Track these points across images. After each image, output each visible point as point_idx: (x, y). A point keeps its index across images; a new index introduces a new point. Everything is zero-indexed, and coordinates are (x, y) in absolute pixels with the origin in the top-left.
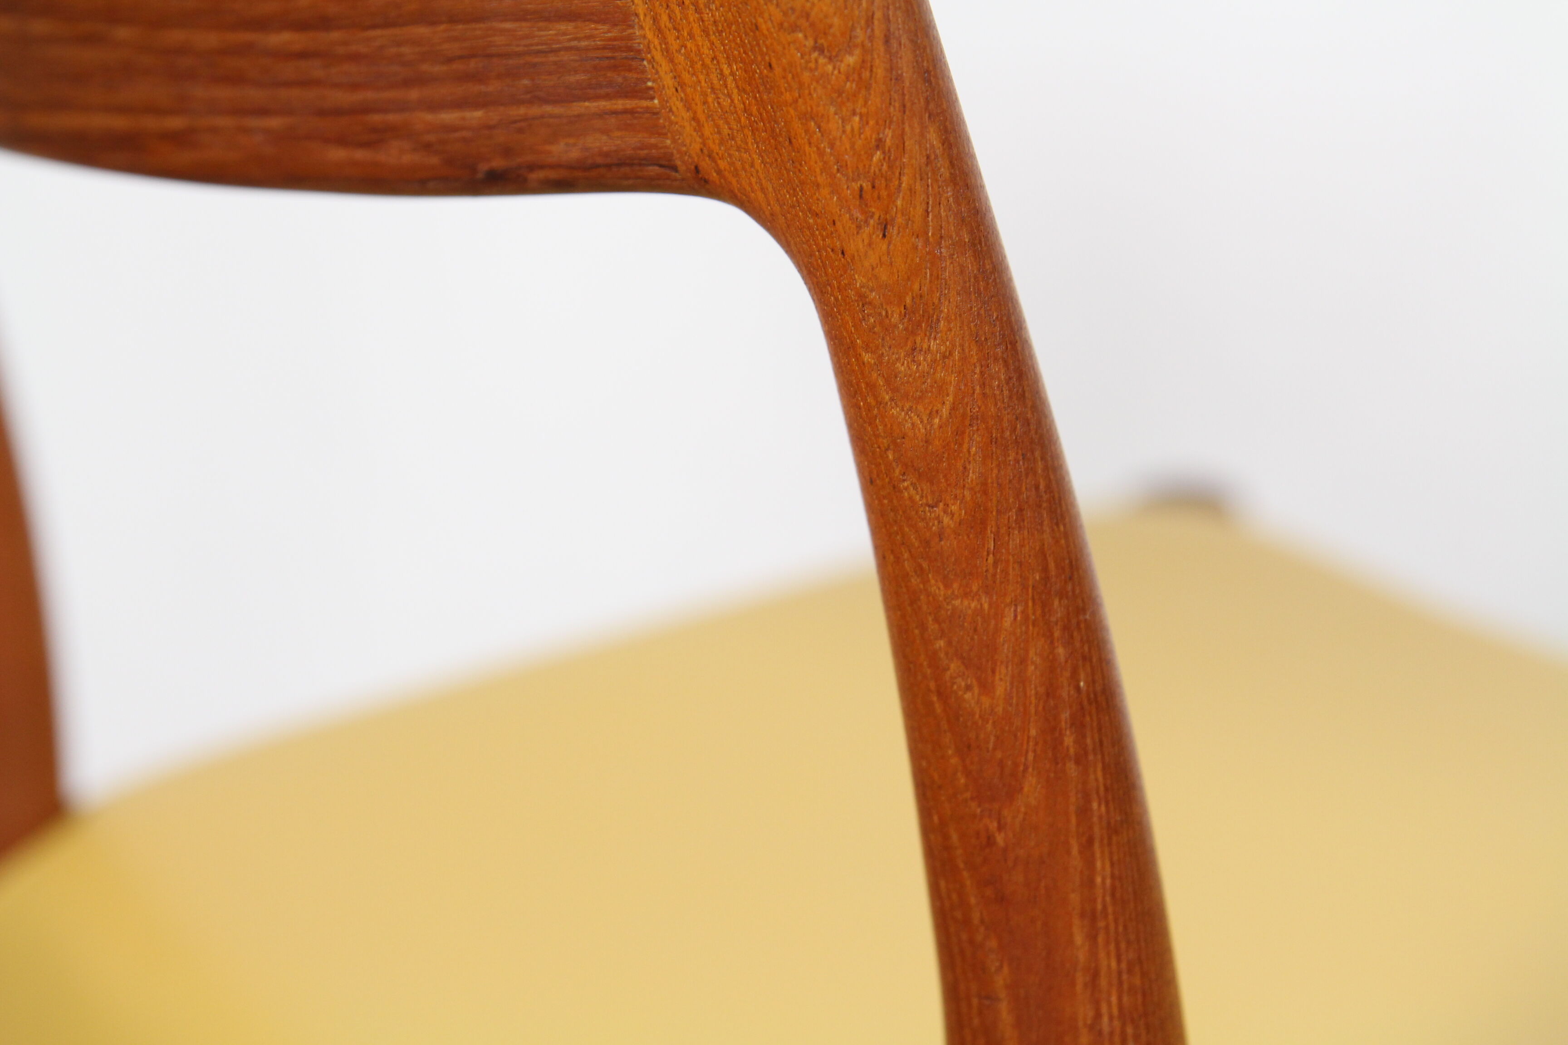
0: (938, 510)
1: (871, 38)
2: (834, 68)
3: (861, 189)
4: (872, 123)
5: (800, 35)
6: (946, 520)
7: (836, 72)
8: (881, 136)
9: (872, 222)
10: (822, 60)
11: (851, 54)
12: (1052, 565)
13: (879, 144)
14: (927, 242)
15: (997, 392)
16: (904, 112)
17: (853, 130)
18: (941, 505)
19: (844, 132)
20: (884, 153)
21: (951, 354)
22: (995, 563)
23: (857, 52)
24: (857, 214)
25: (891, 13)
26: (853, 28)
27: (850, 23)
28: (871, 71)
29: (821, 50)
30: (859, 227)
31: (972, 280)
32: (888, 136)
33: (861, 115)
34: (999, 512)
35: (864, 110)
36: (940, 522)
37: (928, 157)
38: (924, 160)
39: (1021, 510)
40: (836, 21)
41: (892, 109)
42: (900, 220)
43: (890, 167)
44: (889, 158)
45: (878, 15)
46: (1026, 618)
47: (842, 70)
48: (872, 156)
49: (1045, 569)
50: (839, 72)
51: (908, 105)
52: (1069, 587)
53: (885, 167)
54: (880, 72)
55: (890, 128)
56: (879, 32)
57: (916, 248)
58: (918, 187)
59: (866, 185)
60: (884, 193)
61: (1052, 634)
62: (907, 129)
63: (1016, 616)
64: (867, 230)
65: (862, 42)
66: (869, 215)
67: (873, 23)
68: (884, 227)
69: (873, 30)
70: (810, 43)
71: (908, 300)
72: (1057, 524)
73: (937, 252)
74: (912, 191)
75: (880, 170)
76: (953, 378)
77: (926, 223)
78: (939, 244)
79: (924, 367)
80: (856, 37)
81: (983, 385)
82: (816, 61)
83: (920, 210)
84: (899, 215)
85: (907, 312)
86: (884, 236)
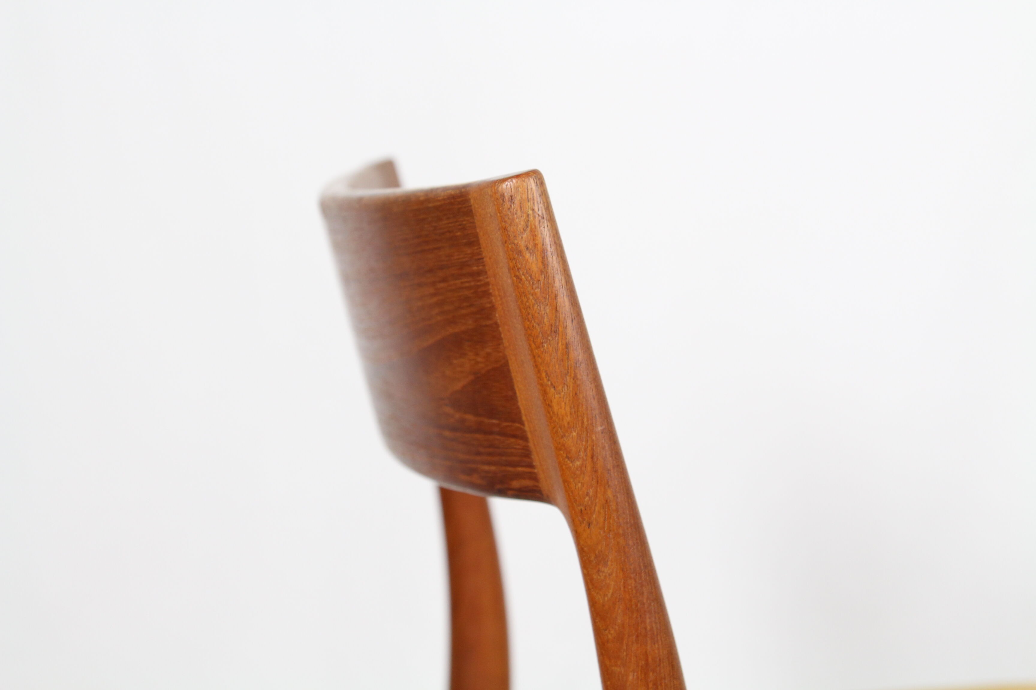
0: (607, 632)
1: (586, 456)
2: (573, 465)
3: (581, 510)
4: (585, 486)
5: (562, 452)
6: (610, 636)
7: (573, 467)
8: (589, 491)
9: (585, 522)
10: (568, 462)
11: (578, 461)
12: (650, 660)
13: (587, 494)
14: (604, 532)
15: (630, 591)
16: (598, 483)
17: (578, 488)
18: (608, 630)
19: (576, 488)
20: (589, 497)
21: (612, 574)
22: (627, 655)
23: (581, 460)
24: (580, 518)
25: (594, 448)
26: (579, 452)
27: (578, 450)
28: (586, 467)
29: (568, 458)
30: (581, 523)
31: (622, 548)
32: (591, 492)
33: (582, 483)
34: (629, 636)
35: (583, 481)
36: (608, 637)
37: (607, 501)
38: (605, 502)
39: (637, 636)
40: (573, 449)
41: (593, 482)
42: (594, 522)
43: (592, 503)
44: (591, 500)
45: (589, 448)
46: (638, 678)
47: (575, 466)
48: (585, 498)
49: (647, 660)
50: (574, 467)
51: (599, 481)
52: (658, 669)
53: (589, 503)
54: (589, 468)
55: (592, 489)
56: (589, 454)
57: (600, 533)
58: (602, 511)
59: (583, 508)
60: (589, 512)
61: (648, 685)
62: (599, 490)
63: (633, 677)
64: (583, 525)
65: (583, 457)
66: (584, 520)
67: (587, 450)
68: (589, 524)
69: (587, 453)
70: (565, 455)
71: (597, 553)
72: (654, 644)
73: (608, 536)
74: (599, 512)
75: (588, 504)
76: (612, 583)
77: (604, 524)
78: (609, 533)
79: (602, 578)
80: (580, 455)
81: (624, 587)
82: (567, 462)
83: (602, 519)
84: (594, 521)
85: (596, 557)
86: (589, 528)
